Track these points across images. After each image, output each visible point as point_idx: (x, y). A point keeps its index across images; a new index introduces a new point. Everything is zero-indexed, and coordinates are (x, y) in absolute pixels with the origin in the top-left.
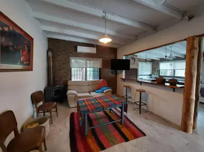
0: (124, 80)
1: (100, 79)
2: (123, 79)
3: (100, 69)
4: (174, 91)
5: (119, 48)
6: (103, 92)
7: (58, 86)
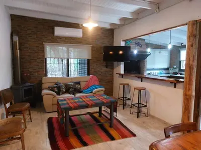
0: (122, 76)
1: (89, 74)
2: (120, 74)
3: (88, 61)
4: (175, 87)
5: (116, 29)
6: (91, 92)
7: (28, 84)
